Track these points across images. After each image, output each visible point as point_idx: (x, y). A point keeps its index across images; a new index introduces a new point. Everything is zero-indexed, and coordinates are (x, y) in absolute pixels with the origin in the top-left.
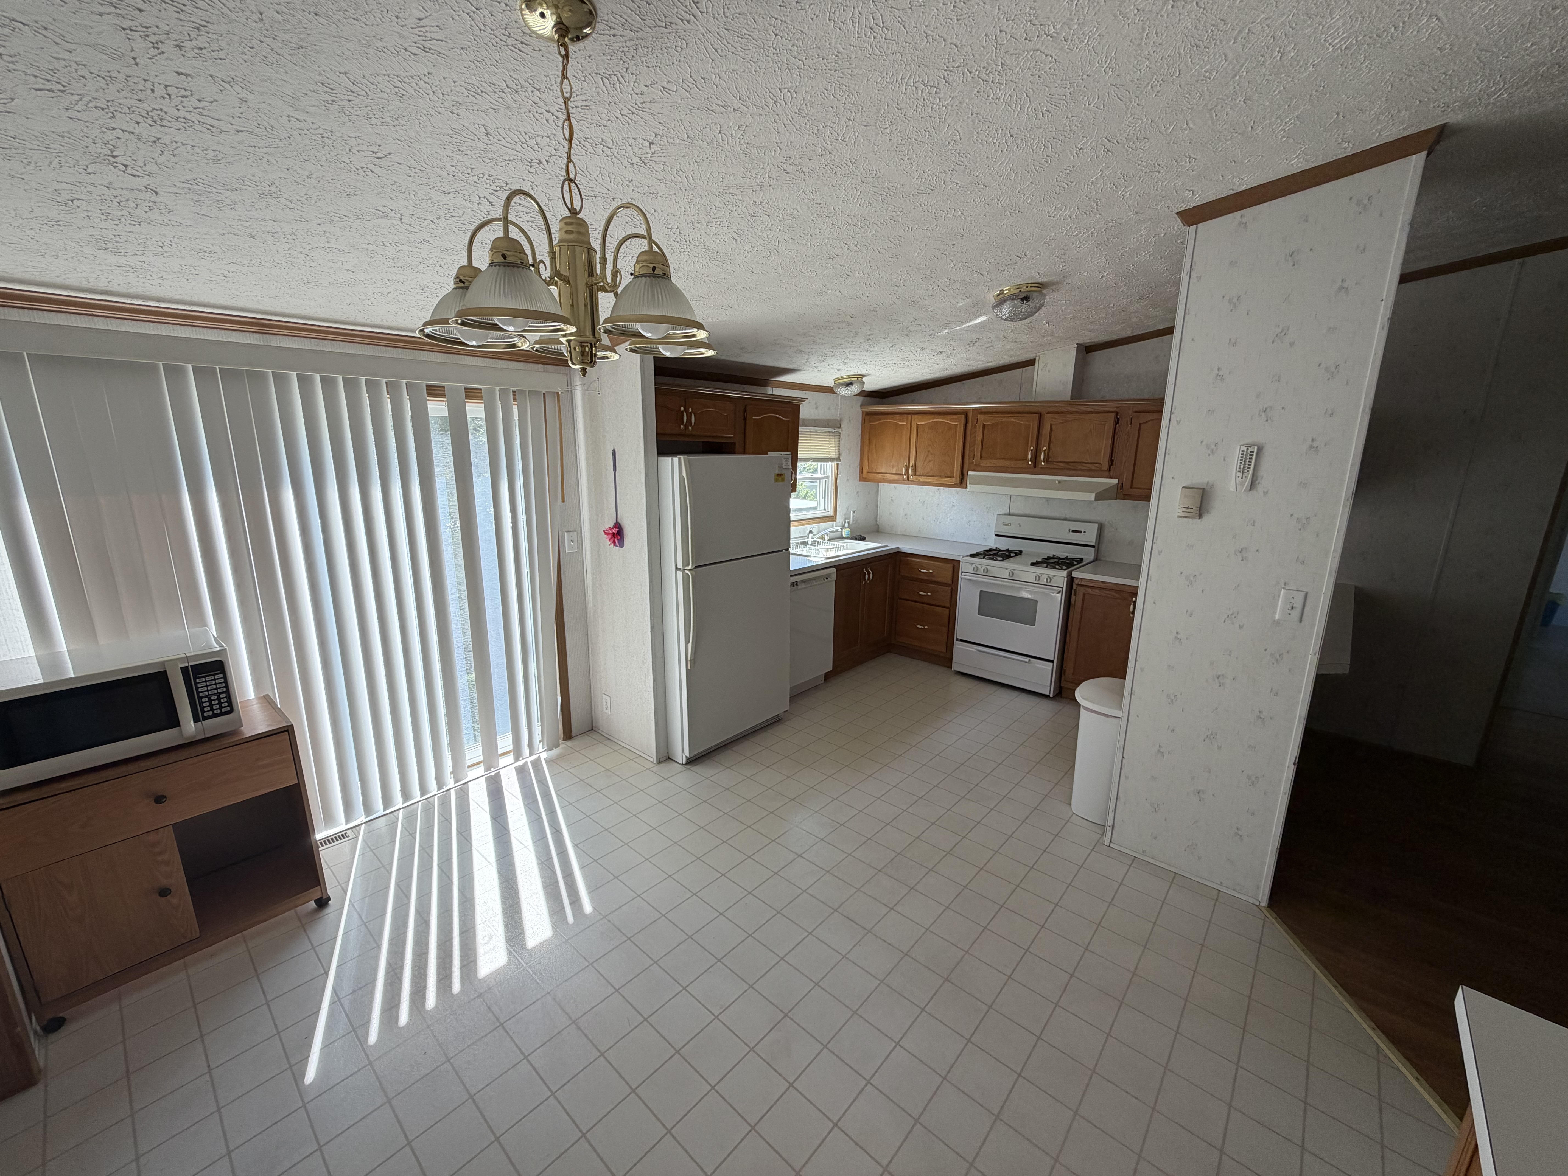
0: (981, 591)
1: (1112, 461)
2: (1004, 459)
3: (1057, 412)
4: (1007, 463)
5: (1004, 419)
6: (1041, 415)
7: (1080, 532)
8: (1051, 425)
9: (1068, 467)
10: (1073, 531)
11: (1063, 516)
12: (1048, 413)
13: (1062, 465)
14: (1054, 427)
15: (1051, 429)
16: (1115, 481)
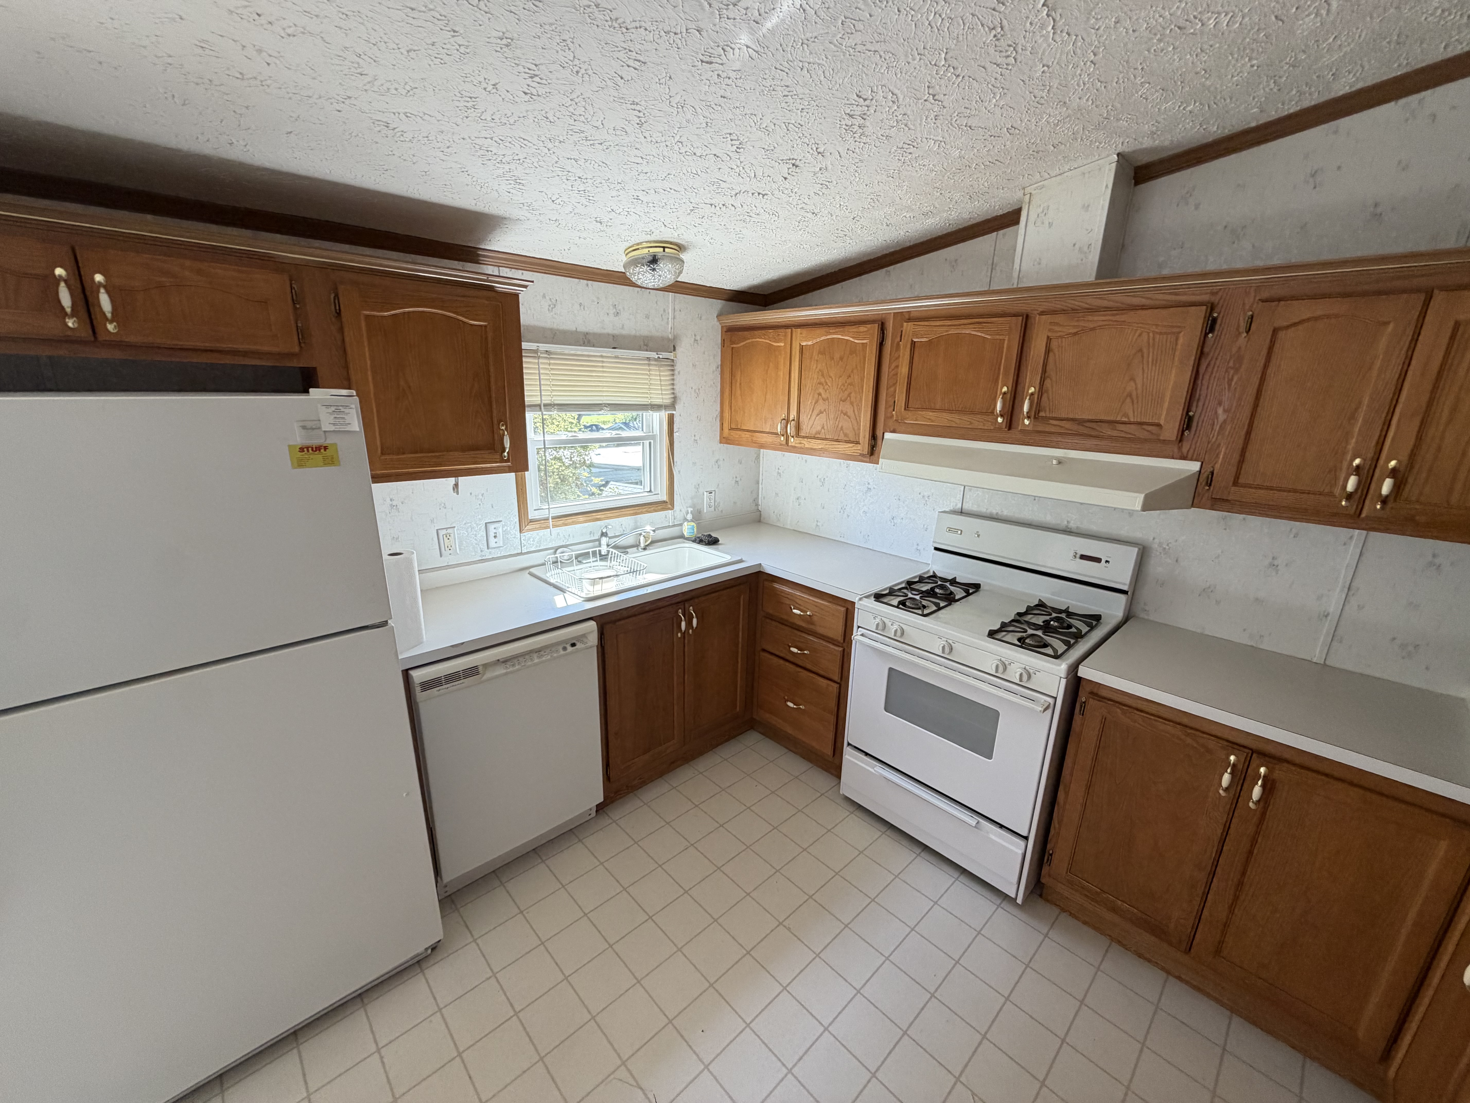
0: (890, 669)
1: (1190, 419)
2: (950, 411)
3: (1063, 311)
4: (956, 419)
5: (953, 331)
6: (1027, 318)
7: (1098, 560)
8: (1049, 339)
9: (1082, 429)
10: (1083, 556)
12: (1042, 313)
13: (1067, 425)
14: (1054, 344)
15: (1048, 350)
16: (1194, 466)
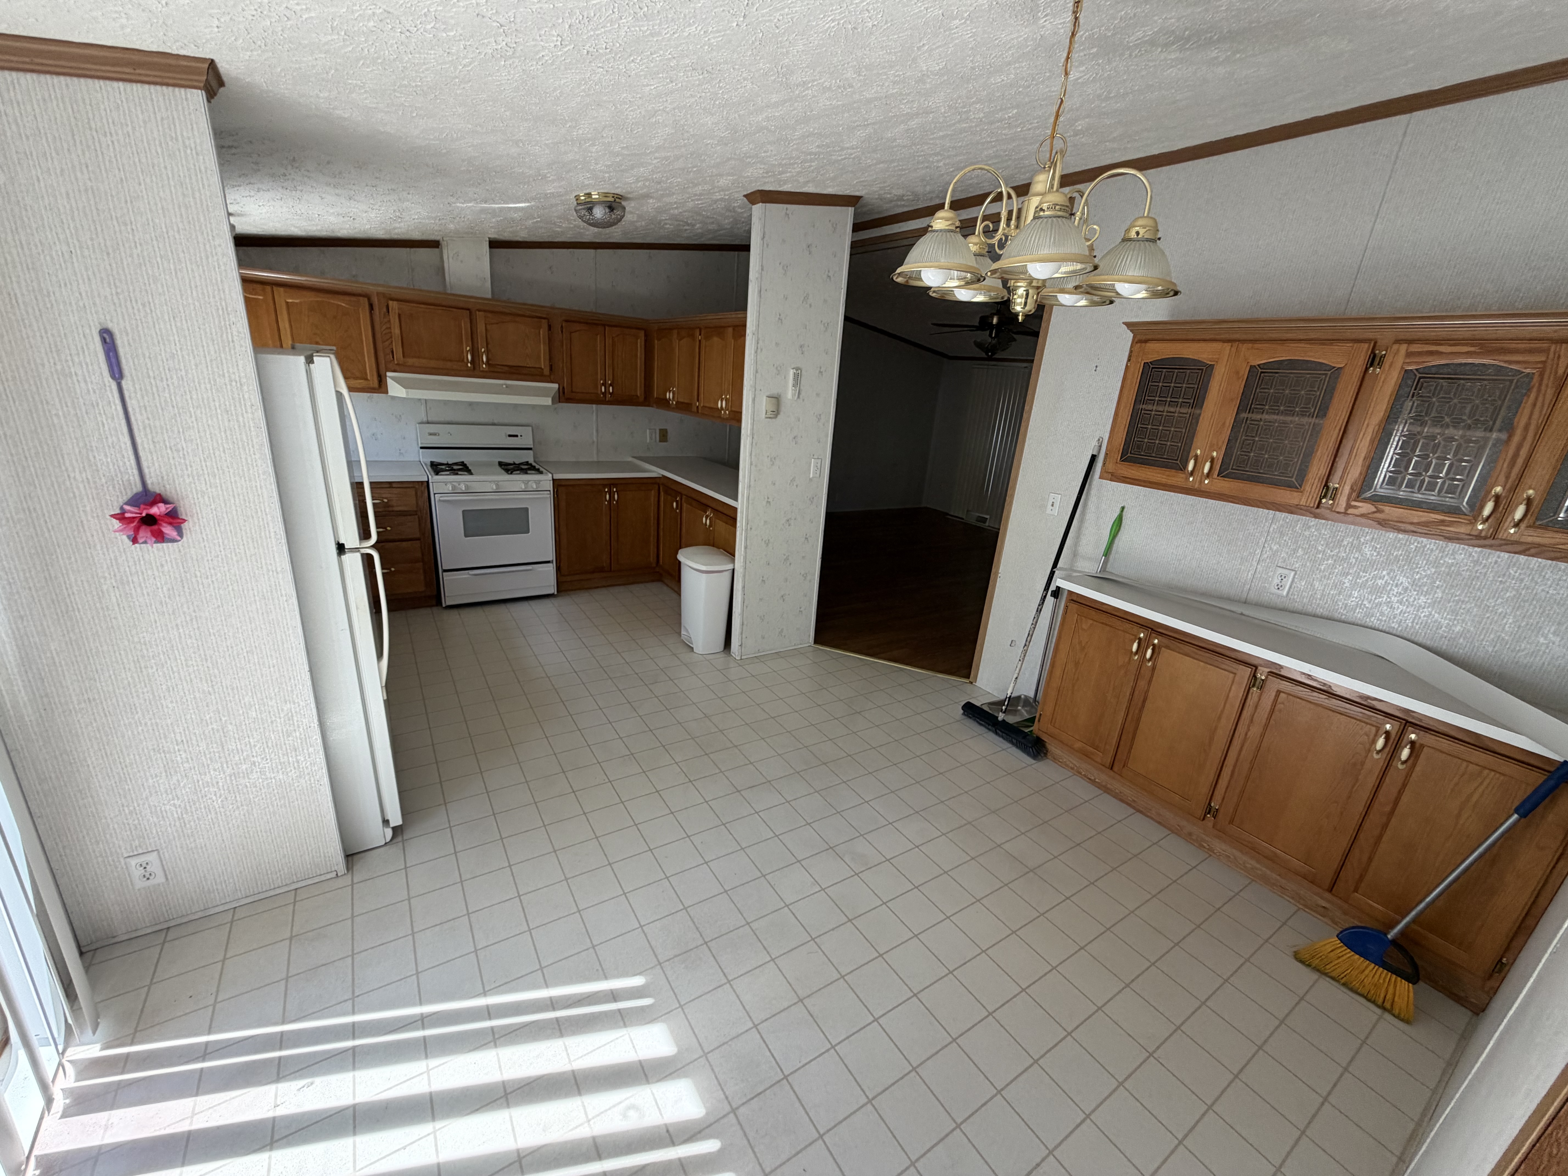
0: (463, 511)
1: (552, 365)
2: (435, 359)
3: (485, 311)
6: (470, 312)
7: (517, 436)
10: (510, 436)
11: (491, 421)
12: (477, 310)
13: (505, 368)
14: (487, 327)
16: (556, 386)
